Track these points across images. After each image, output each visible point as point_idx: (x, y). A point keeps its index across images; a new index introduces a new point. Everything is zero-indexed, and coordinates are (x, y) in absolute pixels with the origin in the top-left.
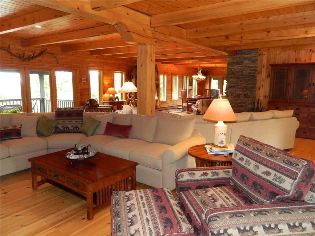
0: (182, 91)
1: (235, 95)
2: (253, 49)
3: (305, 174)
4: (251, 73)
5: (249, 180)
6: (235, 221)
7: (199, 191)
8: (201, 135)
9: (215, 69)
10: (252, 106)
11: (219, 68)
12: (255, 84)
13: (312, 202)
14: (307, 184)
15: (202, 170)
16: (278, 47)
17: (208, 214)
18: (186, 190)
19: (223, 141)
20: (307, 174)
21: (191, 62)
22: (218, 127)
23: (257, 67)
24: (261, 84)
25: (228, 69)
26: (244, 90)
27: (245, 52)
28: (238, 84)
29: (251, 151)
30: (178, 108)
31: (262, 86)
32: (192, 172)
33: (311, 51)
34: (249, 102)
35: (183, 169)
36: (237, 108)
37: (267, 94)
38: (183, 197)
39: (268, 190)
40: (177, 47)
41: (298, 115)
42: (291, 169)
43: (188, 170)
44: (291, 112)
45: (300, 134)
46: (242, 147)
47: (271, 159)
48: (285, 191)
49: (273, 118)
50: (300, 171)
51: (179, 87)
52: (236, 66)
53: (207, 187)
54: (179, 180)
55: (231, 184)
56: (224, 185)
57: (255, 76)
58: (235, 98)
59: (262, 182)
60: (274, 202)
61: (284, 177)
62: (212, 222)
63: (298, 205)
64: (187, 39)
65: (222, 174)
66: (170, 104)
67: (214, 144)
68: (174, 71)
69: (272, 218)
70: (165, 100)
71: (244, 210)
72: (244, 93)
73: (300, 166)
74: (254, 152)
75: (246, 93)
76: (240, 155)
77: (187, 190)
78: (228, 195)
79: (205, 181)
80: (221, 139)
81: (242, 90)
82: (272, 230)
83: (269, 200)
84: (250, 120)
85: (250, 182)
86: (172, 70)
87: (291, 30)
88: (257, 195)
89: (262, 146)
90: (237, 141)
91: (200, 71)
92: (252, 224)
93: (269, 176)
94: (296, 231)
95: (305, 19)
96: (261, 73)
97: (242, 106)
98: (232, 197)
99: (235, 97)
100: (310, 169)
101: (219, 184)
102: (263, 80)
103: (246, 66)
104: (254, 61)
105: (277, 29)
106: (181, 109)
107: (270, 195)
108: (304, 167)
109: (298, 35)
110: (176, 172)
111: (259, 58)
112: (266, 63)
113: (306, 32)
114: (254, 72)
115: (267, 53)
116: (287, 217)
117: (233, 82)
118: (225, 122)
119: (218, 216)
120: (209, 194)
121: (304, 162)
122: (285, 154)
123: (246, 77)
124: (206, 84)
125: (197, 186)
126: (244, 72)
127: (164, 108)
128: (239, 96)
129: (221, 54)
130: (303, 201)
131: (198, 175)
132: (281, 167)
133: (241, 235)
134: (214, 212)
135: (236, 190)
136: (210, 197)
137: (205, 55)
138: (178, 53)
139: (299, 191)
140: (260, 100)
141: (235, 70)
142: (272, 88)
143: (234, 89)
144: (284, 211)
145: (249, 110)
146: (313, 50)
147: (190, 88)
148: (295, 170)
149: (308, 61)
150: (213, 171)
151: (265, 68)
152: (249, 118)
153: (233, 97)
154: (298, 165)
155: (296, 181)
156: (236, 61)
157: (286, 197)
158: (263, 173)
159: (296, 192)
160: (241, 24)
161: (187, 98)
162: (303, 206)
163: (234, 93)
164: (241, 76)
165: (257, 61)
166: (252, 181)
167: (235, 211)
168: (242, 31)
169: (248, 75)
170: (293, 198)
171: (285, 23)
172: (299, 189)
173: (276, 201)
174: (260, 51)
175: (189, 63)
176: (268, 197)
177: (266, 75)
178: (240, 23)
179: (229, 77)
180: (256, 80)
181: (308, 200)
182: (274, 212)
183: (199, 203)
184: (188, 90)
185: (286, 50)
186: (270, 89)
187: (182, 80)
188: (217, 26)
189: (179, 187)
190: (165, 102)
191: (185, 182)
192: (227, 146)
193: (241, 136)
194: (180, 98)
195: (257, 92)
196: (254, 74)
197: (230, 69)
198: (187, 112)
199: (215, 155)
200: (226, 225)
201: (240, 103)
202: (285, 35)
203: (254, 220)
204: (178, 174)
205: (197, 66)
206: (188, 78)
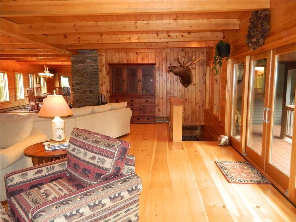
0: (28, 89)
1: (81, 91)
2: (93, 50)
3: (120, 152)
4: (94, 71)
5: (80, 168)
6: (61, 210)
7: (32, 191)
8: (41, 133)
9: (63, 67)
10: (97, 101)
11: (67, 66)
12: (98, 81)
13: (129, 174)
14: (123, 160)
15: (36, 168)
16: (113, 49)
17: (33, 212)
18: (17, 193)
19: (61, 135)
20: (121, 152)
21: (34, 59)
22: (55, 122)
23: (98, 66)
24: (103, 81)
25: (72, 67)
26: (89, 86)
27: (86, 52)
28: (83, 81)
29: (81, 140)
30: (26, 108)
31: (104, 82)
32: (24, 173)
33: (136, 54)
34: (95, 97)
35: (14, 172)
36: (85, 103)
37: (109, 90)
38: (13, 201)
39: (94, 172)
40: (12, 42)
41: (132, 105)
42: (110, 150)
43: (19, 172)
44: (125, 104)
45: (134, 120)
46: (74, 138)
47: (96, 145)
48: (107, 170)
49: (111, 110)
50: (116, 151)
51: (25, 85)
52: (79, 64)
53: (42, 184)
54: (8, 185)
55: (67, 175)
56: (61, 178)
57: (97, 74)
58: (82, 95)
59: (89, 167)
60: (100, 181)
61: (105, 158)
62: (38, 218)
63: (118, 179)
64: (20, 34)
65: (57, 167)
66: (16, 104)
67: (53, 140)
68: (16, 68)
69: (96, 196)
70: (8, 100)
71: (72, 197)
72: (89, 89)
73: (116, 147)
74: (83, 141)
75: (91, 89)
76: (72, 146)
77: (19, 193)
78: (62, 187)
79: (40, 179)
80: (59, 134)
81: (87, 86)
82: (96, 207)
83: (95, 181)
84: (92, 113)
85: (81, 170)
86: (13, 67)
87: (118, 36)
88: (87, 180)
89: (90, 135)
90: (71, 133)
91: (46, 69)
92: (78, 207)
93: (95, 160)
94: (117, 201)
95: (125, 27)
96: (102, 71)
97: (89, 101)
98: (66, 188)
99: (82, 93)
100: (124, 147)
101: (55, 178)
102: (104, 78)
103: (89, 65)
104: (95, 61)
105: (108, 33)
106: (29, 108)
107: (96, 176)
108: (119, 146)
109: (124, 40)
110: (5, 177)
111: (99, 58)
112: (105, 63)
113: (130, 38)
114: (96, 70)
115: (105, 54)
116: (108, 191)
117: (79, 79)
118: (62, 117)
119: (44, 210)
120: (42, 191)
121: (119, 143)
122: (107, 138)
123: (90, 75)
124: (56, 82)
125: (31, 186)
126: (87, 70)
127: (7, 108)
128: (85, 92)
129: (65, 53)
130: (122, 175)
131: (31, 175)
132: (103, 150)
133: (68, 221)
134: (41, 207)
135: (71, 180)
136: (43, 193)
137: (48, 52)
138: (14, 48)
139: (117, 167)
140: (103, 95)
141: (79, 68)
142: (111, 84)
143: (80, 85)
144: (107, 187)
145: (96, 104)
146: (138, 53)
147: (38, 86)
148: (112, 151)
149: (135, 62)
150: (48, 167)
151: (105, 66)
152: (91, 111)
153: (80, 93)
154: (114, 146)
155: (114, 159)
156: (79, 60)
157: (108, 175)
158: (90, 159)
159: (115, 169)
160: (75, 25)
161: (35, 97)
162: (121, 179)
163: (80, 90)
164: (85, 74)
165: (97, 61)
166: (82, 168)
167: (62, 200)
168: (76, 31)
169: (91, 73)
170: (113, 174)
171: (111, 29)
172: (117, 165)
173: (102, 180)
174: (99, 51)
175: (33, 60)
176: (95, 179)
177: (106, 73)
178: (73, 24)
179: (74, 75)
180: (98, 77)
181: (125, 173)
182: (99, 191)
183: (30, 203)
184: (36, 88)
185: (119, 53)
186: (110, 85)
187: (27, 77)
188: (51, 24)
189: (9, 192)
190: (8, 102)
191: (15, 185)
192: (66, 140)
193: (74, 128)
194: (27, 97)
195: (100, 88)
196: (96, 72)
197: (74, 67)
198: (36, 111)
199: (54, 150)
200: (52, 217)
201: (87, 98)
202: (115, 39)
203: (80, 203)
204: (7, 178)
205: (43, 63)
206: (35, 76)
